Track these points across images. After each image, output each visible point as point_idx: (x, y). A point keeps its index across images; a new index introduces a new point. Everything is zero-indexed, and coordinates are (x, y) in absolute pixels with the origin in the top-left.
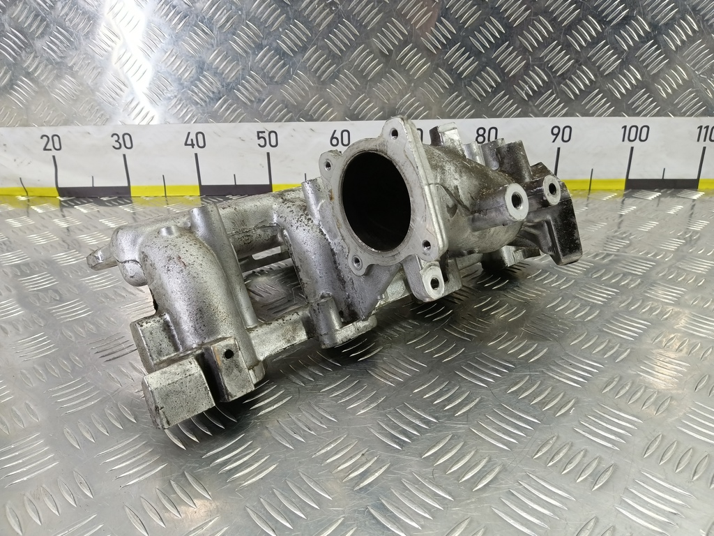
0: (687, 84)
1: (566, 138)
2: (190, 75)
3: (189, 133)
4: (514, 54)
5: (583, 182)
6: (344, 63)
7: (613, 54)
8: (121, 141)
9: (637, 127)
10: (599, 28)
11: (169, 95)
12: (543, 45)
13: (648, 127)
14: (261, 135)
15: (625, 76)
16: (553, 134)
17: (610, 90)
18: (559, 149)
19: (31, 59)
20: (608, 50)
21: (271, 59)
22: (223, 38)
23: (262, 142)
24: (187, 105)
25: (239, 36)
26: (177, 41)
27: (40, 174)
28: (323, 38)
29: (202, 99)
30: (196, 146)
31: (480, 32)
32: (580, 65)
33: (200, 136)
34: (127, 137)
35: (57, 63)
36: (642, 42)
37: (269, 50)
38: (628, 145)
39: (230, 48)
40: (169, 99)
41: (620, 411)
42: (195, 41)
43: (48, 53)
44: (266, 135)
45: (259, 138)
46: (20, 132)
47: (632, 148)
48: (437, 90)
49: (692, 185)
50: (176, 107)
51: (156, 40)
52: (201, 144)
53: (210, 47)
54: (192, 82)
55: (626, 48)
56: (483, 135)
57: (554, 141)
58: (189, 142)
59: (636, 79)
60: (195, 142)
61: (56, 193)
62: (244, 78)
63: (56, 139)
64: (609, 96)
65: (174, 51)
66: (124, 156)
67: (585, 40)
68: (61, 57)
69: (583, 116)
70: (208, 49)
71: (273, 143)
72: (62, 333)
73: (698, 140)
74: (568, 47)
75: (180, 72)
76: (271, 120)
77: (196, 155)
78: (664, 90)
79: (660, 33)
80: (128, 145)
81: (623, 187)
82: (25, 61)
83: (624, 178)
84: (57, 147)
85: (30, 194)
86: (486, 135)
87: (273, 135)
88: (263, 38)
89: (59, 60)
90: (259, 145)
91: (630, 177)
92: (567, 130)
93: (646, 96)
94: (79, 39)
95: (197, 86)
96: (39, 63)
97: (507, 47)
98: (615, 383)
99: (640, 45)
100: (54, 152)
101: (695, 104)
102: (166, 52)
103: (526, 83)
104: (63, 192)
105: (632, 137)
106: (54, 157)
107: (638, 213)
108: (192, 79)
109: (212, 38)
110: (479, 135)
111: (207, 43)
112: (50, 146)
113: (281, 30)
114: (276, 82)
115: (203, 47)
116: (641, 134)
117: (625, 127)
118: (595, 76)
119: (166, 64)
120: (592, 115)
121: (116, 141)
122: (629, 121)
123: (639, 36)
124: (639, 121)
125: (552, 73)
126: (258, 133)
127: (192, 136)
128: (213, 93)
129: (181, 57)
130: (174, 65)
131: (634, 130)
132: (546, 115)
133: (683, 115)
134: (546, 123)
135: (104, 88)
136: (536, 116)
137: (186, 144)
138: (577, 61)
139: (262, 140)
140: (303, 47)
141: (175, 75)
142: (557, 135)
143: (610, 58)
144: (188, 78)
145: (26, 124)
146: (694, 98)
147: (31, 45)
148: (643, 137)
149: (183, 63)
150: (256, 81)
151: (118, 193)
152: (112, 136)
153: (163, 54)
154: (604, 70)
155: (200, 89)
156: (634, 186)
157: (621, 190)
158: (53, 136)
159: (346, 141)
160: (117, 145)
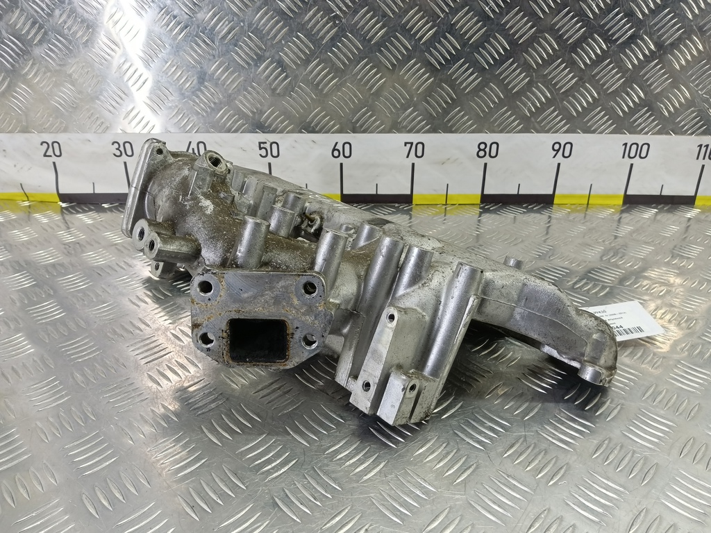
0: (690, 103)
1: (567, 154)
2: (192, 86)
3: (190, 142)
4: (518, 71)
5: (581, 197)
6: (347, 77)
7: (617, 73)
8: (122, 149)
9: (637, 145)
10: (604, 47)
11: (170, 105)
12: (547, 63)
13: (648, 145)
14: (262, 145)
15: (628, 94)
16: (554, 150)
17: (612, 107)
18: (559, 164)
19: (29, 66)
20: (613, 68)
21: (273, 71)
22: (224, 49)
23: (263, 152)
24: (188, 115)
25: (241, 48)
26: (178, 51)
27: (41, 180)
28: (326, 51)
29: (203, 110)
31: (485, 48)
32: (585, 82)
33: (201, 146)
34: (128, 146)
35: (56, 71)
36: (647, 61)
37: (272, 63)
38: (628, 161)
39: (232, 59)
40: (170, 108)
41: (608, 480)
42: (196, 52)
43: (46, 60)
44: (267, 146)
45: (260, 148)
46: (20, 138)
47: (632, 165)
48: (440, 105)
49: (689, 201)
50: (177, 117)
51: (156, 49)
53: (211, 57)
54: (193, 92)
55: (630, 67)
56: (484, 150)
57: (554, 157)
58: (191, 151)
59: (639, 97)
60: (196, 151)
61: (57, 199)
62: (246, 90)
63: (56, 145)
64: (611, 113)
65: (175, 61)
66: (125, 163)
67: (590, 58)
68: (60, 65)
69: (584, 133)
70: (210, 60)
71: (275, 153)
72: (73, 378)
73: (698, 158)
74: (572, 64)
75: (181, 82)
76: (274, 131)
78: (666, 109)
79: (665, 53)
80: (129, 153)
81: (621, 202)
82: (23, 69)
83: (623, 193)
84: (58, 153)
85: (31, 199)
86: (487, 150)
87: (274, 146)
88: (265, 50)
89: (58, 68)
90: (261, 155)
91: (628, 193)
92: (568, 146)
93: (648, 114)
94: (78, 47)
95: (198, 97)
96: (38, 71)
97: (511, 64)
98: (605, 446)
99: (645, 64)
100: (54, 159)
101: (696, 123)
102: (167, 62)
103: (529, 99)
104: (64, 198)
105: (632, 154)
106: (54, 163)
107: (634, 235)
108: (194, 90)
109: (213, 49)
110: (480, 150)
111: (209, 54)
112: (50, 152)
113: (283, 42)
114: (278, 94)
115: (204, 58)
116: (641, 152)
117: (626, 144)
118: (598, 93)
119: (167, 74)
120: (594, 132)
121: (117, 149)
122: (630, 138)
123: (644, 55)
124: (640, 139)
125: (556, 90)
126: (260, 143)
127: (193, 145)
128: (215, 103)
129: (182, 67)
130: (176, 75)
131: (634, 147)
132: (547, 132)
133: (684, 133)
134: (548, 139)
135: (104, 97)
136: (538, 132)
138: (581, 79)
139: (264, 150)
140: (306, 60)
141: (176, 85)
142: (558, 151)
143: (613, 76)
144: (189, 88)
145: (25, 130)
146: (695, 117)
147: (29, 52)
148: (643, 154)
149: (184, 73)
150: (258, 93)
151: (119, 200)
152: (113, 144)
153: (164, 64)
154: (608, 88)
155: (202, 100)
156: (632, 202)
157: (618, 205)
158: (53, 143)
159: (347, 154)
160: (118, 153)
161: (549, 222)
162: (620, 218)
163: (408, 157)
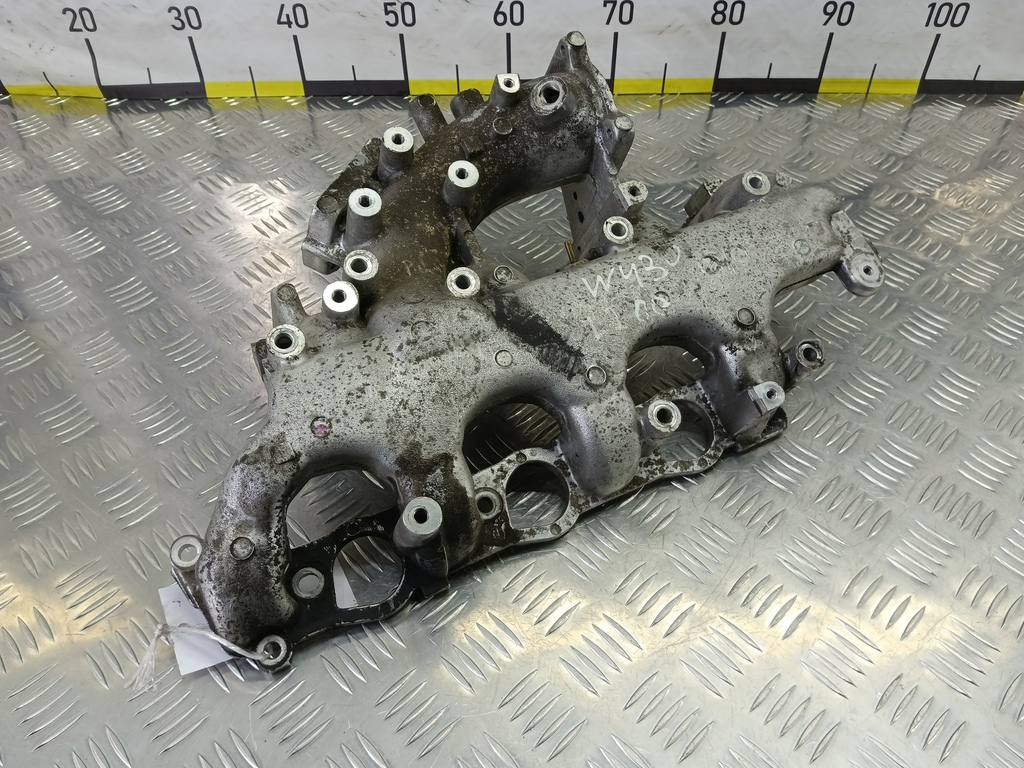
1: (844, 19)
3: (283, 6)
5: (859, 82)
8: (183, 17)
9: (951, 5)
13: (968, 6)
14: (389, 8)
16: (825, 12)
18: (831, 35)
23: (391, 18)
27: (70, 66)
30: (294, 25)
33: (299, 11)
34: (191, 13)
38: (933, 30)
41: (829, 532)
44: (397, 8)
45: (387, 13)
46: (30, 3)
47: (938, 36)
49: (1014, 90)
52: (302, 21)
56: (722, 13)
57: (825, 24)
58: (284, 19)
60: (292, 19)
61: (100, 95)
63: (86, 14)
66: (190, 39)
71: (409, 20)
77: (295, 37)
80: (195, 23)
81: (915, 91)
83: (919, 78)
84: (91, 26)
85: (61, 93)
86: (728, 12)
87: (408, 9)
90: (388, 23)
91: (927, 77)
92: (847, 8)
98: (831, 487)
100: (86, 34)
104: (109, 92)
105: (941, 20)
106: (87, 41)
107: (924, 153)
110: (717, 12)
112: (78, 24)
116: (954, 16)
117: (933, 6)
121: (176, 18)
126: (386, 5)
127: (288, 10)
131: (946, 9)
137: (279, 22)
139: (392, 15)
142: (832, 15)
148: (957, 20)
151: (187, 93)
152: (170, 11)
156: (932, 90)
157: (910, 96)
158: (81, 10)
159: (517, 19)
160: (179, 25)
161: (807, 129)
162: (910, 120)
163: (608, 23)
